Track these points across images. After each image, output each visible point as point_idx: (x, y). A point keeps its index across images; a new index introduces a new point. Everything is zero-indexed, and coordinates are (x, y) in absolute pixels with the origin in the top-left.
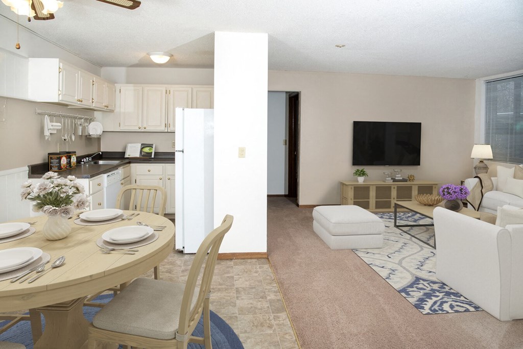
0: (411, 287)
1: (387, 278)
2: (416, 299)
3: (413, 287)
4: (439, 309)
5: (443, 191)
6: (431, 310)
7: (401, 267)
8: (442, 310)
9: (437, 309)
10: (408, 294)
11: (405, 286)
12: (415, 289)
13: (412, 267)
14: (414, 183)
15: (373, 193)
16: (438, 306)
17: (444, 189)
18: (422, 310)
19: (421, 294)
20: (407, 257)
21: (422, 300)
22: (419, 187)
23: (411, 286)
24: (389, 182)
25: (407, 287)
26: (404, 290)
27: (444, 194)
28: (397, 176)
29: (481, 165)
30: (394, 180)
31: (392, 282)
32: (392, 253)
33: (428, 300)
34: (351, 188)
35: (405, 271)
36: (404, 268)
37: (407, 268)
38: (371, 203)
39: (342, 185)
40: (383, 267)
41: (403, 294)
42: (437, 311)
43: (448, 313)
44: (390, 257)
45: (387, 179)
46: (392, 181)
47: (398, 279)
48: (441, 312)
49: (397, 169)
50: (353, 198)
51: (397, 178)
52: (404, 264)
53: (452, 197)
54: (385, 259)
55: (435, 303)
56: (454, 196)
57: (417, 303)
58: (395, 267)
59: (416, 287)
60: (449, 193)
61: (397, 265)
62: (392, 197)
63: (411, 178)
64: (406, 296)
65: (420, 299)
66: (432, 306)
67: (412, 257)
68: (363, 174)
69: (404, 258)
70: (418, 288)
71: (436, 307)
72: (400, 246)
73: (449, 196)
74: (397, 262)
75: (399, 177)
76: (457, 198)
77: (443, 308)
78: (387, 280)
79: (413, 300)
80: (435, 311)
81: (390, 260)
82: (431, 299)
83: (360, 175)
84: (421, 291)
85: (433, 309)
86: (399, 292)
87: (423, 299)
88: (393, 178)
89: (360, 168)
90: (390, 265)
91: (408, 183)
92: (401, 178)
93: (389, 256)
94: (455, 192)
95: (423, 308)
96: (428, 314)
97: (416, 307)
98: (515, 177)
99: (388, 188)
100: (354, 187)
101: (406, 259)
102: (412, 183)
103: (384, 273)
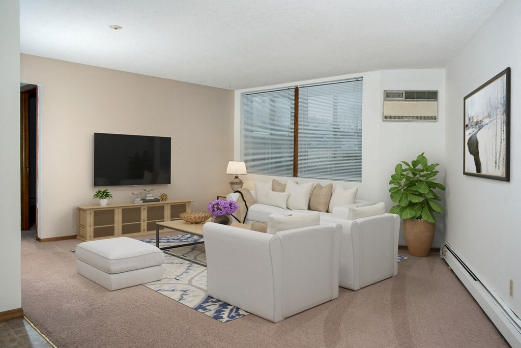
0: (207, 303)
1: (180, 300)
2: (213, 312)
3: (208, 302)
4: (237, 315)
5: (213, 207)
6: (230, 318)
7: (193, 286)
8: (239, 315)
9: (234, 315)
10: (205, 309)
11: (199, 303)
12: (210, 303)
13: (202, 284)
14: (167, 202)
15: (118, 217)
16: (235, 313)
17: (213, 205)
18: (221, 320)
19: (218, 306)
20: (196, 276)
21: (219, 312)
22: (171, 206)
23: (206, 301)
24: (138, 202)
25: (202, 303)
26: (200, 307)
27: (214, 211)
28: (148, 195)
29: (237, 180)
30: (145, 201)
31: (187, 302)
32: (179, 276)
33: (225, 310)
34: (90, 213)
35: (197, 289)
36: (195, 287)
37: (198, 286)
38: (116, 228)
39: (80, 210)
40: (173, 290)
41: (200, 310)
42: (235, 317)
43: (244, 315)
44: (178, 280)
45: (136, 199)
46: (142, 201)
47: (192, 298)
48: (238, 317)
49: (148, 188)
50: (92, 224)
51: (147, 199)
52: (194, 283)
53: (222, 213)
54: (172, 282)
55: (231, 311)
56: (224, 211)
57: (215, 314)
58: (185, 287)
59: (211, 301)
60: (219, 209)
61: (187, 286)
62: (142, 220)
63: (164, 197)
64: (204, 311)
65: (217, 310)
66: (230, 314)
67: (200, 275)
68: (106, 195)
69: (193, 278)
70: (213, 302)
71: (233, 314)
72: (186, 267)
73: (219, 212)
74: (187, 283)
75: (150, 197)
76: (227, 213)
77: (239, 313)
78: (181, 301)
79: (211, 313)
80: (233, 317)
81: (179, 282)
82: (227, 308)
83: (101, 197)
84: (217, 304)
85: (230, 316)
86: (196, 309)
87: (219, 310)
88: (144, 198)
89: (102, 189)
90: (181, 287)
91: (161, 202)
92: (153, 198)
93: (177, 278)
94: (225, 207)
95: (222, 318)
96: (228, 321)
97: (215, 318)
98: (273, 190)
99: (137, 210)
100: (95, 212)
101: (196, 277)
102: (164, 202)
103: (176, 296)
